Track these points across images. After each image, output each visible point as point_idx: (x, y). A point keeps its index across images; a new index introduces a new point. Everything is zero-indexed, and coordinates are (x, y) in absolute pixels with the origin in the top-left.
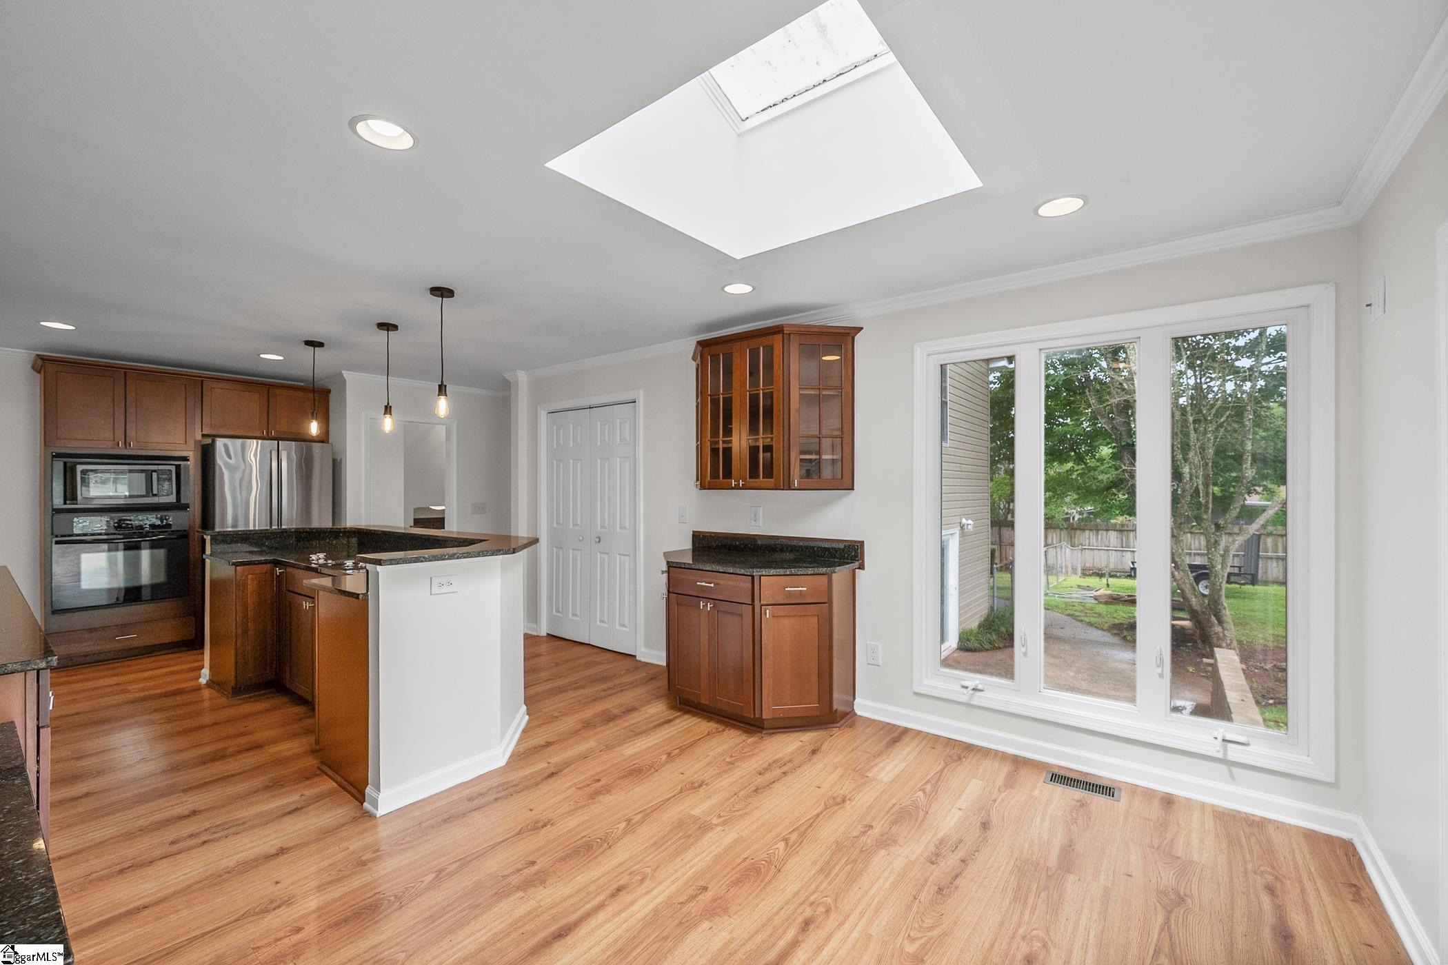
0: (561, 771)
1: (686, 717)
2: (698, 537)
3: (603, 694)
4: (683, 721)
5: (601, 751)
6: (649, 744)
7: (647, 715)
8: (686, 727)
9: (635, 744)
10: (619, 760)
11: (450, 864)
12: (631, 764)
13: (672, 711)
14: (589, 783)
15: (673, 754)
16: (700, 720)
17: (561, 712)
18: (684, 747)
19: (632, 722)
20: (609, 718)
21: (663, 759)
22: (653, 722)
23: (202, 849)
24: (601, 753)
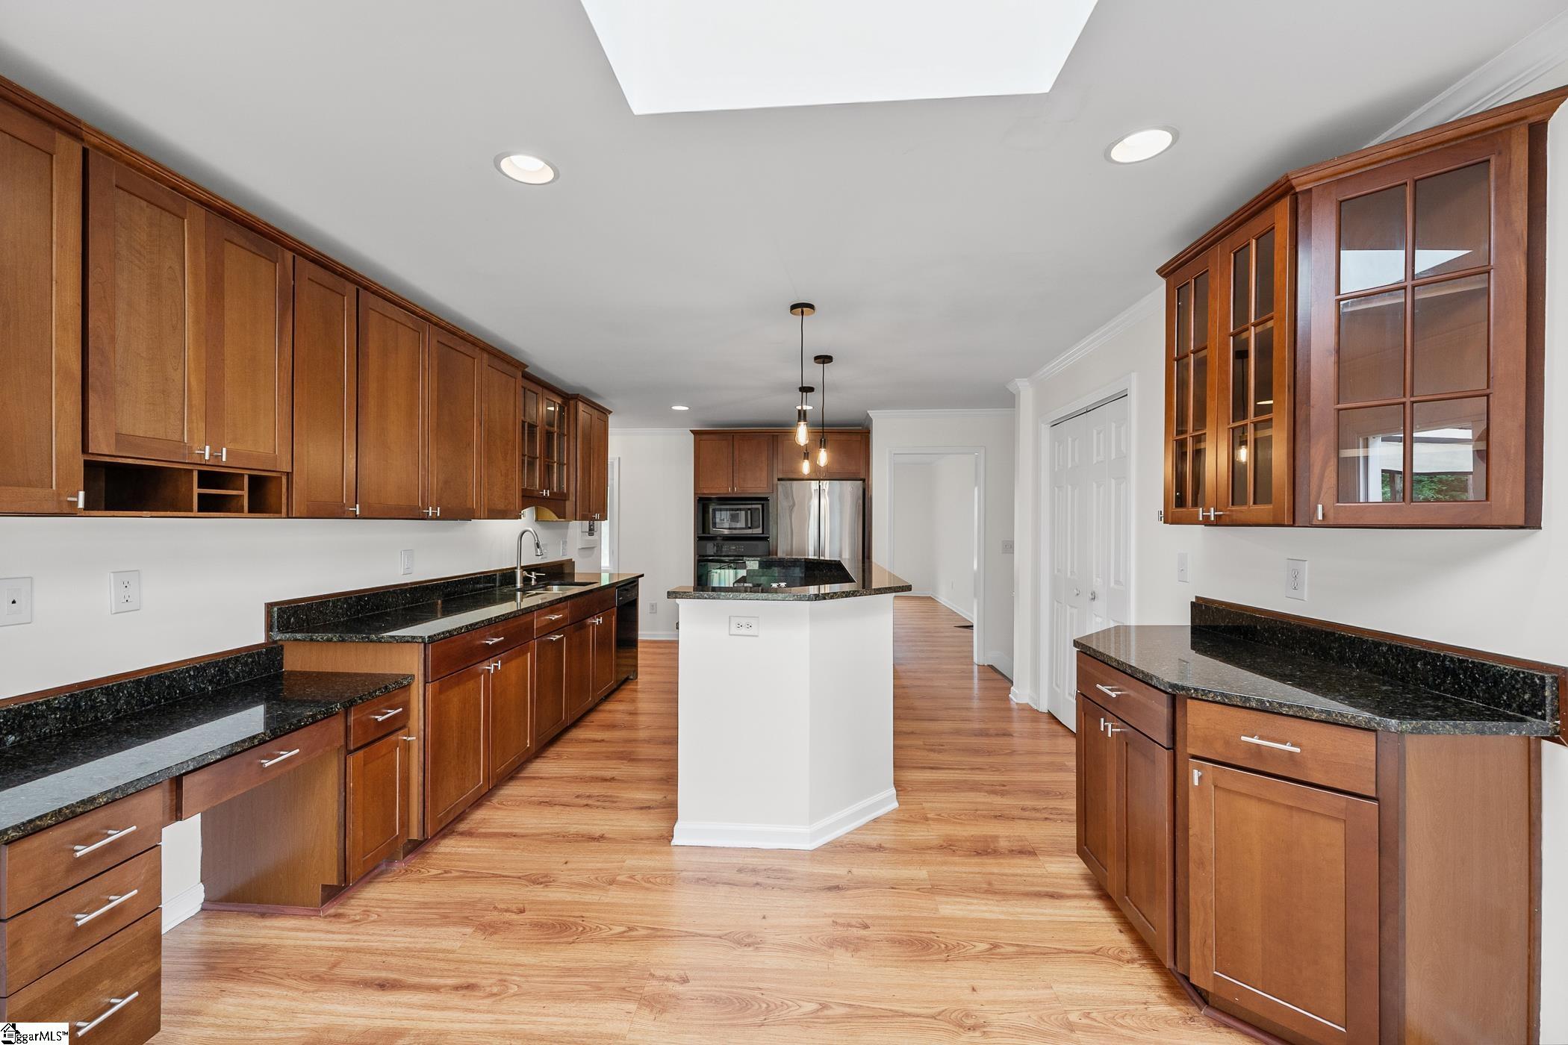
0: (848, 889)
1: (1096, 903)
2: (1201, 609)
3: (1016, 813)
4: (1084, 908)
5: (918, 890)
6: (987, 916)
7: (1038, 871)
8: (1073, 919)
9: (972, 904)
10: (926, 914)
11: (644, 928)
12: (926, 930)
13: (1082, 883)
14: (854, 923)
15: (1002, 950)
16: (1109, 920)
17: (939, 815)
18: (1028, 950)
19: (1007, 871)
20: (985, 850)
21: (977, 949)
22: (1033, 885)
23: (583, 810)
24: (918, 893)
